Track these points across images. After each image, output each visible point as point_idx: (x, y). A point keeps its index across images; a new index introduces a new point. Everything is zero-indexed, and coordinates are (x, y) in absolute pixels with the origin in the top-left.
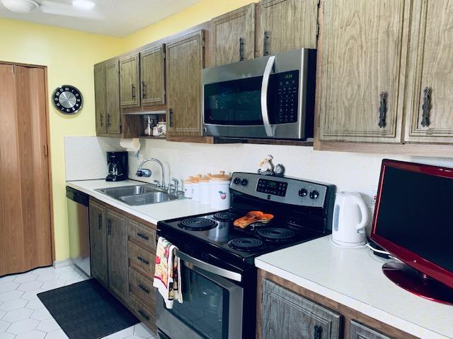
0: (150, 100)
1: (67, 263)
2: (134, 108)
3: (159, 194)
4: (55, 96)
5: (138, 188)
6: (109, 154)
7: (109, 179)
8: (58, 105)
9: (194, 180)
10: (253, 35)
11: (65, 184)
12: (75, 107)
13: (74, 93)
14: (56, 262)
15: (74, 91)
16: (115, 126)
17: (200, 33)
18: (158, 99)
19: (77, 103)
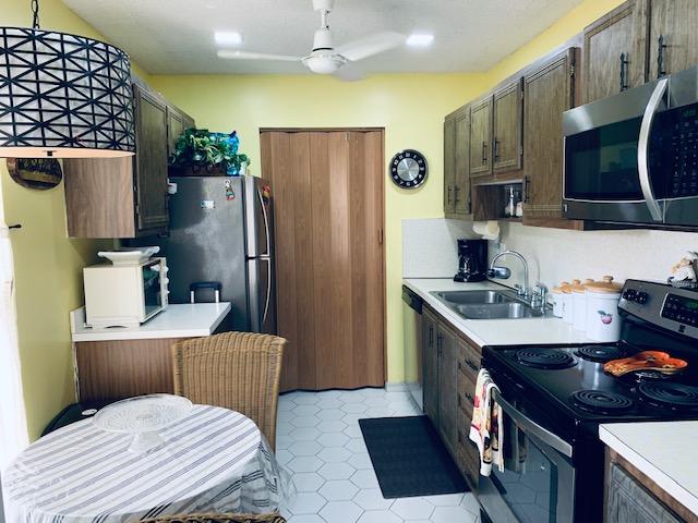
0: (502, 164)
1: (401, 388)
2: (486, 177)
3: (516, 306)
4: (393, 166)
5: (491, 294)
6: (461, 243)
7: (458, 279)
8: (396, 177)
10: (643, 45)
11: (401, 282)
12: (417, 179)
13: (417, 160)
14: (388, 384)
15: (415, 156)
16: (463, 205)
17: (568, 54)
18: (513, 162)
19: (420, 172)
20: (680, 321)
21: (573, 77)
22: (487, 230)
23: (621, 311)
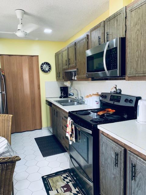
0: (71, 65)
1: (46, 129)
2: (67, 69)
3: (76, 103)
4: (41, 66)
5: (69, 100)
6: (61, 88)
7: (61, 97)
8: (42, 69)
9: (88, 96)
10: (103, 34)
11: (45, 99)
12: (48, 70)
13: (48, 65)
16: (61, 77)
17: (86, 36)
18: (74, 65)
19: (49, 68)
20: (113, 101)
21: (87, 42)
22: (68, 84)
23: (100, 100)
